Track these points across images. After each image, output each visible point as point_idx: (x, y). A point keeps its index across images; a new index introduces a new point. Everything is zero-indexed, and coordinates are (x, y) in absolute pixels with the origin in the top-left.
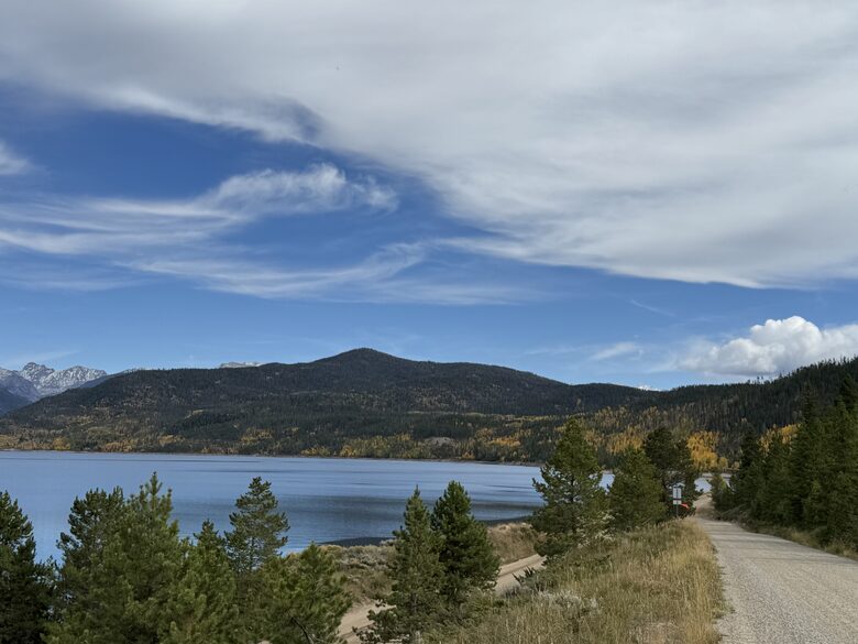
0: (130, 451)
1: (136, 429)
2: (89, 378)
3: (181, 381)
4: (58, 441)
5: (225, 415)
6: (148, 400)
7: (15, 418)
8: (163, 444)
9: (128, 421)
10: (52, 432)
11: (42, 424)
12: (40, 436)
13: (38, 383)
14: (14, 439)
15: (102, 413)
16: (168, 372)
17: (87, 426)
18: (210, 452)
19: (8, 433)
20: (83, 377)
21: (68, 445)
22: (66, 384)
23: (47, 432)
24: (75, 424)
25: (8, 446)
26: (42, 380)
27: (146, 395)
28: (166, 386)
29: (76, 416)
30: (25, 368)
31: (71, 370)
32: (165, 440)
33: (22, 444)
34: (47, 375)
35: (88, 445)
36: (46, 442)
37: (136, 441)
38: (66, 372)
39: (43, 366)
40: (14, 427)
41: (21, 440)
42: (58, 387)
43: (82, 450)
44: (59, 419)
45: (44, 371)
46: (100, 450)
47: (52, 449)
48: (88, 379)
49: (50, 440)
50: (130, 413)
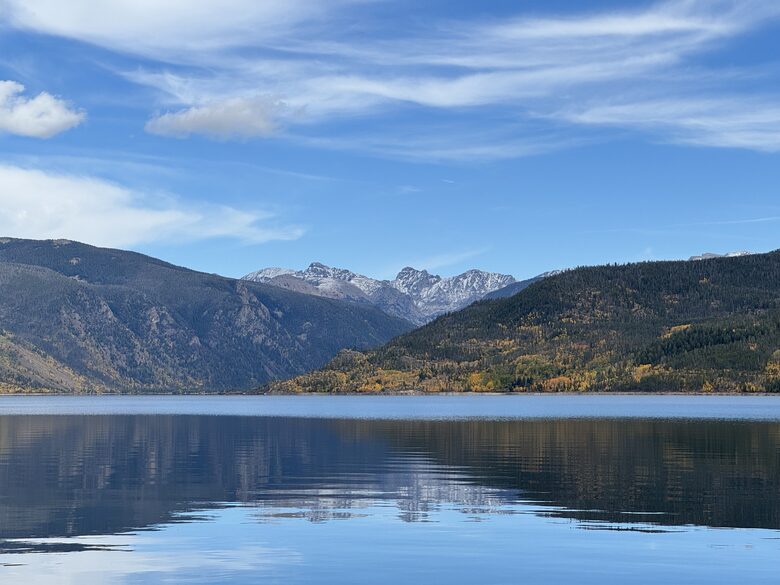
0: (588, 390)
1: (588, 357)
2: (491, 287)
3: (645, 281)
4: (475, 377)
5: (729, 331)
6: (598, 313)
7: (409, 345)
8: (637, 377)
9: (574, 346)
10: (462, 364)
11: (447, 354)
12: (448, 371)
13: (419, 298)
14: (410, 377)
15: (531, 334)
16: (624, 268)
17: (514, 355)
18: (717, 389)
19: (401, 367)
20: (482, 286)
21: (490, 383)
22: (457, 300)
23: (456, 365)
24: (494, 352)
25: (404, 386)
26: (424, 293)
27: (593, 306)
28: (623, 290)
29: (493, 339)
30: (400, 276)
31: (464, 276)
32: (640, 372)
33: (424, 382)
34: (430, 285)
35: (519, 383)
36: (458, 380)
37: (594, 374)
38: (457, 280)
39: (425, 272)
40: (408, 359)
41: (422, 377)
42: (447, 303)
43: (511, 390)
44: (471, 345)
45: (427, 279)
46: (540, 389)
47: (468, 390)
48: (490, 289)
49: (462, 377)
50: (573, 333)
